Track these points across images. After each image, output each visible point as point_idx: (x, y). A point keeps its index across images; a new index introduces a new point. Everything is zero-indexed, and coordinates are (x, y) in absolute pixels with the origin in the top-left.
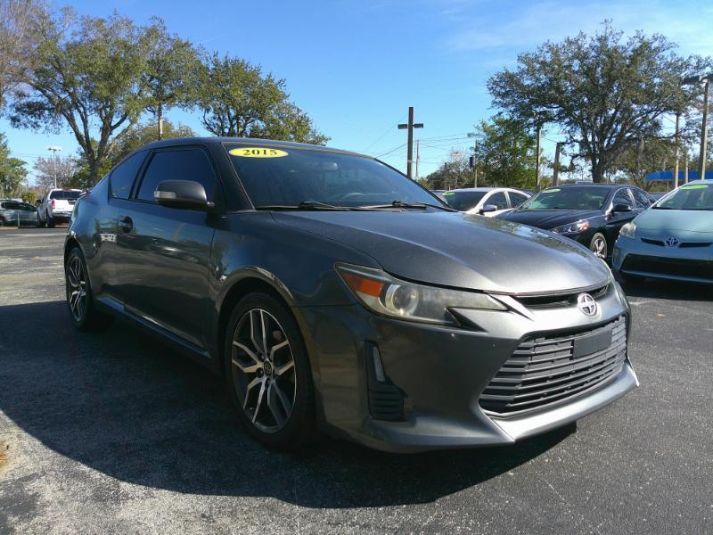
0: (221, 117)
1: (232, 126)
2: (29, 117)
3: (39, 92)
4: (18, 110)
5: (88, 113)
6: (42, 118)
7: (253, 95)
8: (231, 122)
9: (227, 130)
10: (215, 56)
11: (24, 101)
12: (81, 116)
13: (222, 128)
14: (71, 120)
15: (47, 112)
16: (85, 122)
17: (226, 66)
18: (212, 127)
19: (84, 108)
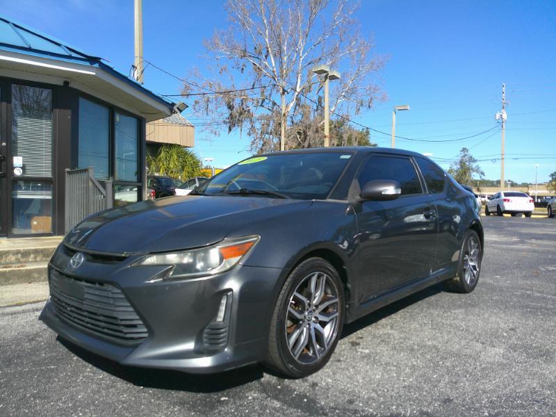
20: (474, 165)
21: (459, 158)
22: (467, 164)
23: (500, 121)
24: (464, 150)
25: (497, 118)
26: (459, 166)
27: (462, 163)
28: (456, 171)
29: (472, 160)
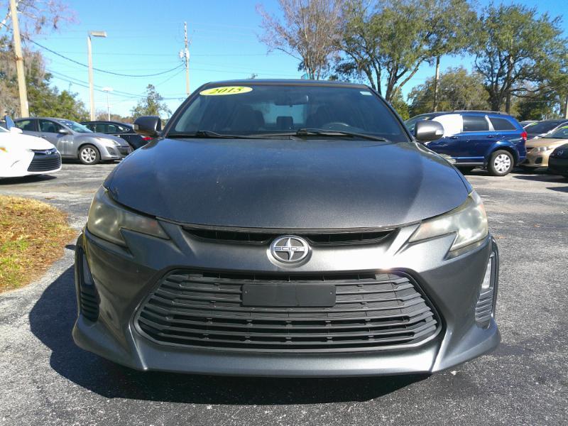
0: (492, 60)
1: (502, 66)
2: (344, 75)
3: (350, 56)
4: (337, 70)
5: (382, 68)
6: (352, 74)
7: (525, 36)
8: (501, 63)
9: (496, 71)
10: (490, 5)
11: (341, 63)
12: (377, 70)
13: (492, 70)
14: (369, 74)
15: (355, 70)
16: (379, 75)
17: (501, 13)
18: (482, 69)
19: (379, 64)
20: (161, 103)
21: (147, 95)
22: (155, 101)
23: (184, 59)
24: (150, 86)
25: (181, 57)
26: (147, 104)
27: (150, 100)
28: (144, 109)
29: (159, 98)
